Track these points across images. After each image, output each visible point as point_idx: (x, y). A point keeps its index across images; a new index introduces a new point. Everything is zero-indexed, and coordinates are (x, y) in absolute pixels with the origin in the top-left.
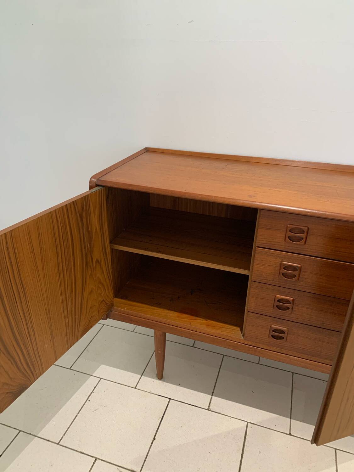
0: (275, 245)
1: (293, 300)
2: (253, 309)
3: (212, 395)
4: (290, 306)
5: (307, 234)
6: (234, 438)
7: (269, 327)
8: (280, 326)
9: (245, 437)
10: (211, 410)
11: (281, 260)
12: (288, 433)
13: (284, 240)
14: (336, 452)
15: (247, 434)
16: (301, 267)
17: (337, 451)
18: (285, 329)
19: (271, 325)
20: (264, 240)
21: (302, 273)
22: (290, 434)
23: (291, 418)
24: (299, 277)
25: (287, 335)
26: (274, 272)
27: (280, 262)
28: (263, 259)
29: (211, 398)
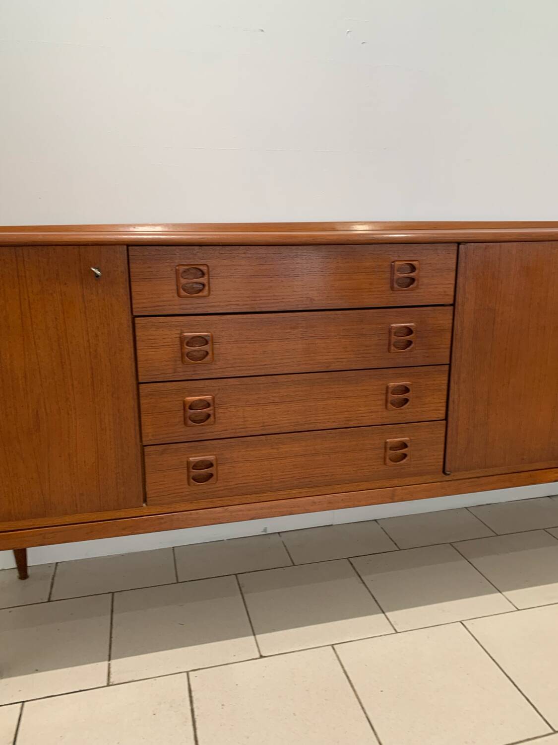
0: (164, 307)
1: (214, 399)
2: (150, 438)
3: (109, 660)
4: (210, 410)
5: (209, 276)
6: (171, 706)
7: (185, 463)
8: (202, 456)
9: (191, 697)
10: (115, 683)
11: (179, 332)
12: (258, 656)
13: (176, 295)
14: (334, 649)
15: (193, 688)
16: (212, 334)
17: (335, 646)
18: (210, 458)
19: (188, 458)
20: (145, 301)
21: (217, 346)
22: (261, 657)
23: (254, 635)
24: (213, 354)
25: (217, 467)
26: (173, 355)
27: (178, 336)
28: (150, 337)
29: (109, 664)
